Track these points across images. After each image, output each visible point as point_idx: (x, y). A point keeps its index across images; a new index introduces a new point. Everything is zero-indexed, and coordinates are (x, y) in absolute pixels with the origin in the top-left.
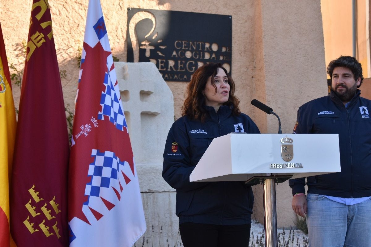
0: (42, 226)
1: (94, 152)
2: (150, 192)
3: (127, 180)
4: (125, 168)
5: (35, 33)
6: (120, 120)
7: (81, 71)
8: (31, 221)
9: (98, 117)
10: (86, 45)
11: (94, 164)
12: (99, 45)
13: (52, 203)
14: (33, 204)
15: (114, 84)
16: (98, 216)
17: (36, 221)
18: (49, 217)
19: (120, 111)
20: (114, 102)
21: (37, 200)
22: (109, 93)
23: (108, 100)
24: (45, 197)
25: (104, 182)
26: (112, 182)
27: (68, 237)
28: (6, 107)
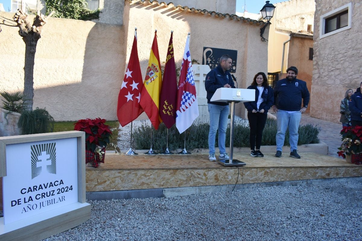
0: (168, 112)
1: (184, 92)
2: (204, 105)
3: (194, 100)
4: (193, 97)
5: (168, 55)
6: (193, 82)
7: (182, 67)
8: (165, 110)
9: (185, 81)
10: (184, 59)
11: (184, 95)
12: (187, 60)
13: (171, 106)
14: (166, 105)
15: (191, 71)
16: (184, 110)
17: (166, 111)
18: (170, 110)
19: (193, 80)
20: (191, 77)
21: (167, 104)
22: (189, 74)
23: (188, 76)
24: (169, 104)
25: (186, 101)
26: (188, 101)
27: (175, 116)
28: (159, 77)
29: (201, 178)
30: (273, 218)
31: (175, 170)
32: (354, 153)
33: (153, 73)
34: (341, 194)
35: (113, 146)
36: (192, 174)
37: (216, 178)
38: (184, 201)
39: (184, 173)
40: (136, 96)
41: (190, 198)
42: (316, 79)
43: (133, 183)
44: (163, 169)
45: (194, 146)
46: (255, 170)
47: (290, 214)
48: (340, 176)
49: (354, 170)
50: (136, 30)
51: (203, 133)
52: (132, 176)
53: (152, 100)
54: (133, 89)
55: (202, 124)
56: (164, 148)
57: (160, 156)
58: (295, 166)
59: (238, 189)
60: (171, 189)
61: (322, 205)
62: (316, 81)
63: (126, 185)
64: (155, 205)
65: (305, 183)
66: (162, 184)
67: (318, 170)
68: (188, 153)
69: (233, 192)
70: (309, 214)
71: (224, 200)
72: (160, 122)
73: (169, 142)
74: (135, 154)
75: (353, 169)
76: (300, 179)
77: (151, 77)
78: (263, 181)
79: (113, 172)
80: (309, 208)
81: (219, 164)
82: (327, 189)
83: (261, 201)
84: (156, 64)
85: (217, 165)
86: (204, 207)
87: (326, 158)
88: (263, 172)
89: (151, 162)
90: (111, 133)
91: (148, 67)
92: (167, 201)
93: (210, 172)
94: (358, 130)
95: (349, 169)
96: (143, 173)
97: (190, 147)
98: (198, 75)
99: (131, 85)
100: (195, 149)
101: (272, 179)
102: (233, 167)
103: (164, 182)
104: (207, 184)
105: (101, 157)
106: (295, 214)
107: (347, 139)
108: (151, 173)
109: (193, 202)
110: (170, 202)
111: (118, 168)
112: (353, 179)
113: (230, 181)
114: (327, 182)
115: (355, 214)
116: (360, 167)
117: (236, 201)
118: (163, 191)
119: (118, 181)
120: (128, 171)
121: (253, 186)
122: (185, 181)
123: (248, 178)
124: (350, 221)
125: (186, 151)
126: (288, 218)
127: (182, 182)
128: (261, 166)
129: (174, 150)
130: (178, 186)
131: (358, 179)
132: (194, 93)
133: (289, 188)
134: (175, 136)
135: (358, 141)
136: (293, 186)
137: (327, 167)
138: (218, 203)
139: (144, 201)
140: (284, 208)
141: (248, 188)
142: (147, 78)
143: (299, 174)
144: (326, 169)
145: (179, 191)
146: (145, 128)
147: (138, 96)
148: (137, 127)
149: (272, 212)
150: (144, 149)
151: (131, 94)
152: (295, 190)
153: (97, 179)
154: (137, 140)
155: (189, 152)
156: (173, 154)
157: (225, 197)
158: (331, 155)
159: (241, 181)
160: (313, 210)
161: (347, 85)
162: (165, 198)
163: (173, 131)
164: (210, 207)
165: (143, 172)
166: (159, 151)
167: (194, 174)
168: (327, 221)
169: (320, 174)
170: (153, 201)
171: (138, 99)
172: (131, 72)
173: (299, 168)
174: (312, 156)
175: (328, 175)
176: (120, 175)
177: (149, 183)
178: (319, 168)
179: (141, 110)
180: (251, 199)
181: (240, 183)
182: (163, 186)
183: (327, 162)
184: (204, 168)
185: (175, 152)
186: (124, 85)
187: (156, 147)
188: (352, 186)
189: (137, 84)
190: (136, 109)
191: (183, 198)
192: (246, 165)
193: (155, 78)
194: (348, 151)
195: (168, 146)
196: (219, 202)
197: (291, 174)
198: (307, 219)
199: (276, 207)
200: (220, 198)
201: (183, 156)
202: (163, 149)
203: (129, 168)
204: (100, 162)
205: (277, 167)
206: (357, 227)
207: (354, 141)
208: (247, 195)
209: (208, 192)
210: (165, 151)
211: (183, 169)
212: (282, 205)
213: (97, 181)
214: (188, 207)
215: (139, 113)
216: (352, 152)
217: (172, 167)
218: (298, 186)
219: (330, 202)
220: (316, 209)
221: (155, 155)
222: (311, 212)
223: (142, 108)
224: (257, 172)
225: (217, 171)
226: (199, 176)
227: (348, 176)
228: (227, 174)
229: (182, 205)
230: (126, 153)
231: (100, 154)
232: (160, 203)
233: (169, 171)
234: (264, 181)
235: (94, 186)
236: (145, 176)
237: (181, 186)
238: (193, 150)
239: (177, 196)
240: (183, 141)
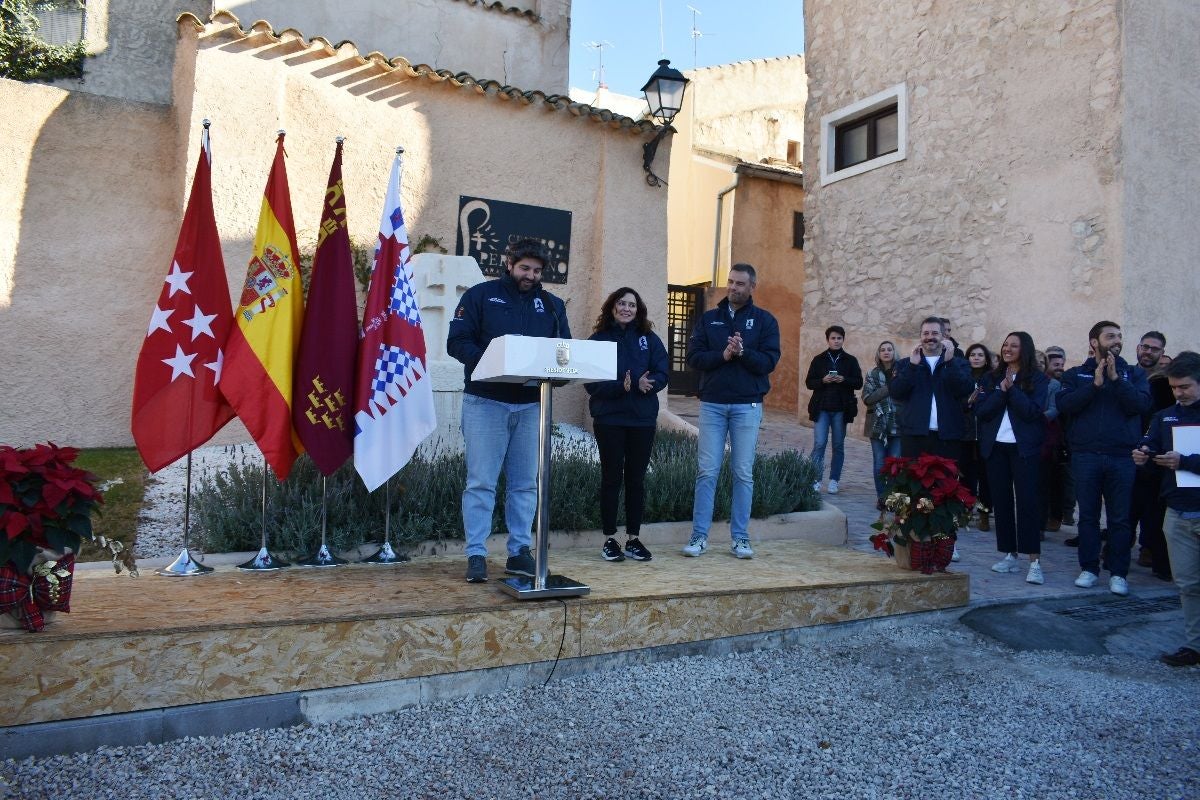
0: (325, 417)
1: (382, 347)
3: (418, 377)
4: (416, 364)
5: (326, 220)
6: (413, 315)
7: (375, 262)
8: (313, 412)
9: (387, 311)
10: (381, 236)
11: (381, 358)
12: (393, 237)
13: (336, 394)
14: (317, 394)
15: (408, 277)
16: (383, 411)
17: (319, 412)
18: (332, 409)
19: (414, 306)
20: (408, 298)
21: (321, 390)
22: (400, 287)
23: (398, 294)
24: (330, 389)
25: (390, 378)
26: (396, 378)
27: (352, 430)
28: (293, 294)
29: (439, 648)
30: (676, 769)
31: (344, 624)
32: (916, 539)
33: (270, 281)
34: (883, 670)
35: (104, 545)
36: (404, 635)
37: (492, 645)
38: (377, 734)
39: (378, 634)
40: (205, 360)
41: (398, 718)
42: (813, 309)
43: (184, 682)
44: (299, 623)
45: (421, 531)
46: (621, 606)
47: (730, 748)
48: (879, 611)
49: (917, 592)
50: (207, 126)
51: (453, 486)
52: (179, 656)
53: (265, 377)
54: (195, 335)
55: (449, 456)
56: (313, 545)
57: (297, 572)
58: (746, 588)
59: (565, 675)
60: (331, 691)
61: (824, 708)
62: (814, 313)
63: (156, 690)
64: (267, 756)
65: (777, 641)
66: (296, 675)
67: (816, 596)
68: (399, 558)
69: (547, 688)
70: (786, 743)
71: (516, 717)
72: (295, 454)
73: (328, 521)
74: (203, 568)
75: (915, 587)
76: (761, 629)
77: (262, 293)
78: (646, 643)
79: (104, 644)
80: (786, 722)
81: (503, 592)
82: (841, 654)
83: (639, 712)
84: (282, 248)
85: (494, 597)
86: (445, 750)
87: (839, 556)
88: (647, 613)
89: (257, 597)
90: (100, 500)
91: (251, 258)
92: (314, 736)
93: (468, 625)
94: (925, 469)
95: (902, 587)
96: (223, 641)
97: (406, 535)
98: (439, 288)
99: (186, 322)
100: (423, 545)
101: (675, 635)
102: (547, 603)
103: (301, 669)
104: (459, 665)
105: (54, 594)
106: (745, 748)
107: (898, 495)
108: (254, 640)
109: (410, 732)
110: (325, 739)
111: (127, 629)
112: (917, 618)
113: (538, 649)
114: (844, 633)
115: (919, 733)
116: (933, 580)
117: (556, 718)
118: (298, 702)
119: (124, 675)
120: (166, 639)
121: (614, 661)
122: (380, 660)
123: (600, 635)
124: (905, 756)
125: (390, 553)
126: (720, 763)
127: (368, 663)
128: (639, 595)
129: (348, 550)
130: (357, 679)
131: (928, 617)
132: (418, 350)
133: (729, 661)
134: (351, 501)
135: (927, 503)
136: (740, 652)
137: (841, 586)
138: (496, 730)
139: (225, 744)
140: (711, 730)
141: (596, 669)
142: (249, 297)
143: (757, 614)
144: (839, 592)
145: (358, 698)
146: (242, 476)
147: (214, 360)
148: (212, 473)
149: (674, 748)
150: (238, 548)
151: (187, 353)
152: (746, 666)
153: (39, 676)
154: (212, 519)
155: (402, 554)
156: (345, 562)
157: (521, 705)
158: (856, 544)
159: (576, 646)
160: (798, 731)
161: (899, 329)
162: (309, 725)
163: (346, 482)
164: (467, 746)
165: (222, 639)
166: (293, 556)
167: (412, 634)
168: (840, 762)
169: (820, 610)
170: (261, 743)
171: (214, 372)
172: (189, 275)
173: (758, 595)
174: (799, 551)
175: (845, 610)
176: (132, 652)
177: (247, 677)
178: (817, 591)
179: (224, 409)
180: (609, 706)
181: (572, 654)
182: (298, 682)
183: (841, 568)
184: (446, 611)
185: (353, 555)
186: (160, 319)
187: (283, 542)
188: (914, 643)
189: (211, 318)
190: (206, 408)
191: (372, 721)
192: (591, 594)
193: (276, 297)
194: (900, 534)
195: (327, 536)
196: (499, 726)
197: (733, 615)
198: (778, 762)
199: (685, 728)
200: (505, 711)
201: (381, 571)
202: (308, 545)
203: (170, 624)
204: (53, 608)
205: (690, 596)
206: (924, 773)
207: (915, 501)
208: (595, 695)
209: (463, 694)
210: (316, 555)
211: (371, 619)
212: (705, 719)
213: (37, 685)
214: (388, 753)
215: (219, 423)
216: (912, 534)
217: (333, 613)
218: (756, 652)
219: (849, 697)
220: (807, 726)
221: (278, 573)
222: (792, 736)
223: (229, 405)
224: (626, 613)
225: (494, 619)
226: (433, 640)
227: (902, 612)
228: (526, 627)
229: (370, 748)
230: (168, 569)
231: (51, 578)
232: (287, 747)
233: (321, 629)
234: (650, 642)
235: (23, 701)
236: (232, 651)
237: (365, 679)
238: (417, 546)
239: (350, 716)
240: (382, 517)
